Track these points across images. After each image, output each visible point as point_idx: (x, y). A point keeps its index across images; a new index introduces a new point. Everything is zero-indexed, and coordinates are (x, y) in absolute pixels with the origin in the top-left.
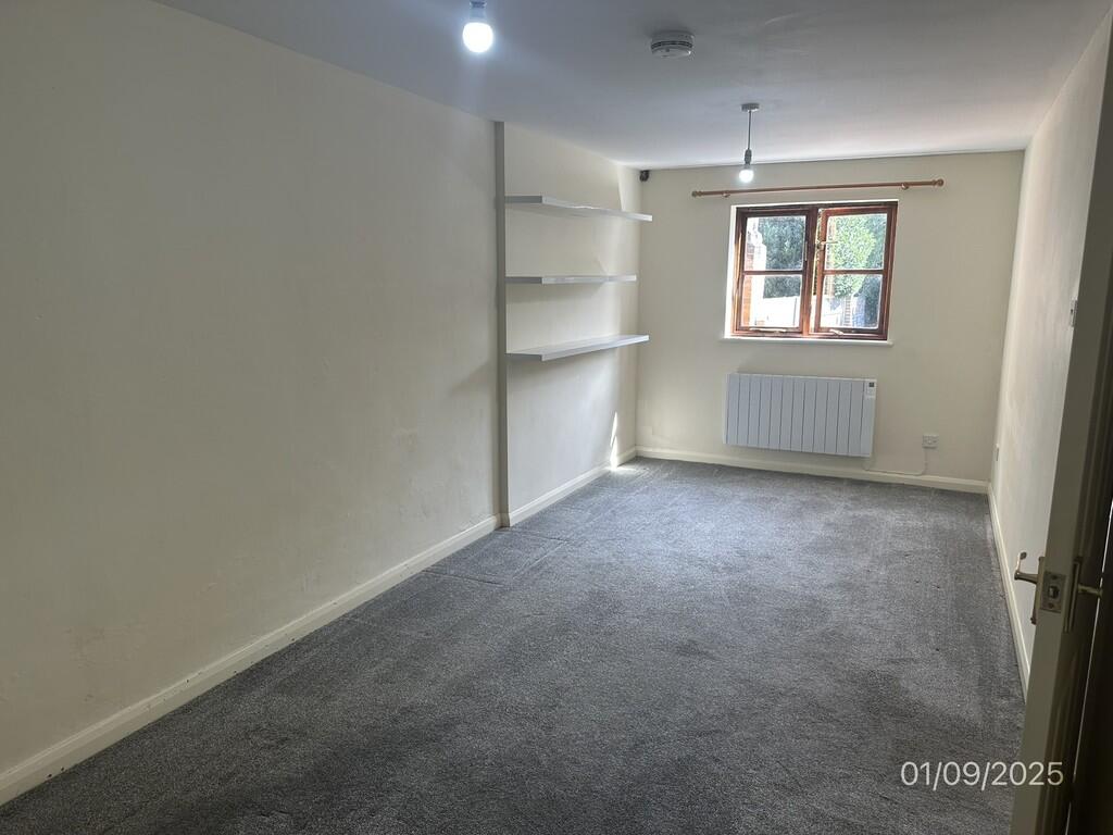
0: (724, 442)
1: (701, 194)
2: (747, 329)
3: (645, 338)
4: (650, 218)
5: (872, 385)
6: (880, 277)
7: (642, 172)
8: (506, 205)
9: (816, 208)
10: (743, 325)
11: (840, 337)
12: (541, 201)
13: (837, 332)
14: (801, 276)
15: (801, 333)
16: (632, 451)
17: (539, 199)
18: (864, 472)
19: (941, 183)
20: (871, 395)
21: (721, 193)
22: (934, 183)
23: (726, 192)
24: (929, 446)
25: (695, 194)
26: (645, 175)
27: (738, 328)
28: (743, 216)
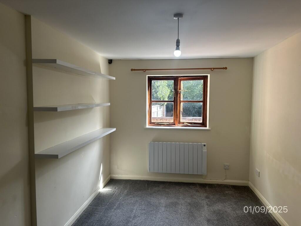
0: (149, 171)
1: (135, 70)
2: (154, 123)
3: (114, 130)
4: (114, 78)
5: (205, 145)
6: (202, 104)
7: (109, 60)
8: (33, 64)
9: (178, 77)
10: (152, 121)
11: (189, 126)
12: (56, 62)
13: (188, 124)
14: (173, 103)
15: (175, 124)
16: (109, 177)
17: (54, 61)
18: (202, 180)
19: (226, 68)
20: (205, 150)
21: (143, 70)
22: (223, 68)
23: (145, 70)
24: (226, 168)
25: (132, 70)
26: (110, 61)
27: (151, 123)
28: (150, 79)
